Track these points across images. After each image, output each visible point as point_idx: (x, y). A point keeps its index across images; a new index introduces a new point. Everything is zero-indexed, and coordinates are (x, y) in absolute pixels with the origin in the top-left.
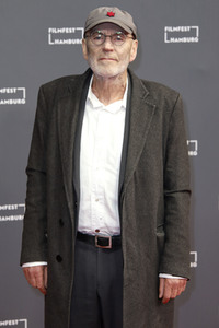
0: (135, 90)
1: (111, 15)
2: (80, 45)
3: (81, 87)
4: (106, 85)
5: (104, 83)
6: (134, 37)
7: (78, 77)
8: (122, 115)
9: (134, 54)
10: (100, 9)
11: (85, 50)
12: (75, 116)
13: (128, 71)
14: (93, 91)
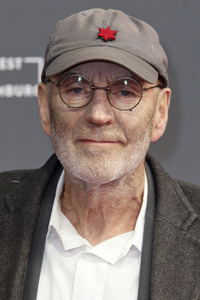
0: (163, 209)
1: (107, 36)
2: (33, 99)
3: (36, 200)
4: (95, 199)
5: (90, 194)
6: (162, 83)
7: (27, 175)
8: (132, 270)
9: (162, 121)
10: (82, 17)
11: (44, 111)
12: (20, 269)
13: (149, 161)
14: (63, 209)
